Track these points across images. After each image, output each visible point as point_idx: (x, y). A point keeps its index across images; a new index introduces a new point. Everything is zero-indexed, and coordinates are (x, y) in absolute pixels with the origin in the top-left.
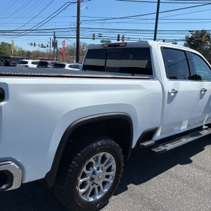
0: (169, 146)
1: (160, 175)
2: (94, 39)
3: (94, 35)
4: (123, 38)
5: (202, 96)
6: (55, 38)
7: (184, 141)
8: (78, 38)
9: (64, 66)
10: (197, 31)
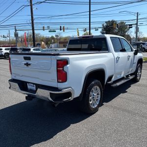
0: (118, 84)
1: (116, 98)
2: (44, 30)
3: (44, 27)
4: (64, 28)
5: (128, 59)
6: (16, 30)
7: (123, 82)
8: (33, 30)
9: (30, 50)
10: (109, 21)
